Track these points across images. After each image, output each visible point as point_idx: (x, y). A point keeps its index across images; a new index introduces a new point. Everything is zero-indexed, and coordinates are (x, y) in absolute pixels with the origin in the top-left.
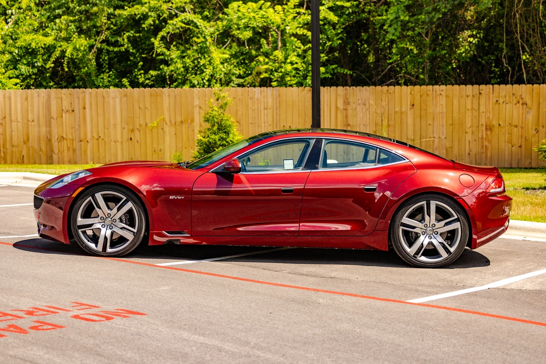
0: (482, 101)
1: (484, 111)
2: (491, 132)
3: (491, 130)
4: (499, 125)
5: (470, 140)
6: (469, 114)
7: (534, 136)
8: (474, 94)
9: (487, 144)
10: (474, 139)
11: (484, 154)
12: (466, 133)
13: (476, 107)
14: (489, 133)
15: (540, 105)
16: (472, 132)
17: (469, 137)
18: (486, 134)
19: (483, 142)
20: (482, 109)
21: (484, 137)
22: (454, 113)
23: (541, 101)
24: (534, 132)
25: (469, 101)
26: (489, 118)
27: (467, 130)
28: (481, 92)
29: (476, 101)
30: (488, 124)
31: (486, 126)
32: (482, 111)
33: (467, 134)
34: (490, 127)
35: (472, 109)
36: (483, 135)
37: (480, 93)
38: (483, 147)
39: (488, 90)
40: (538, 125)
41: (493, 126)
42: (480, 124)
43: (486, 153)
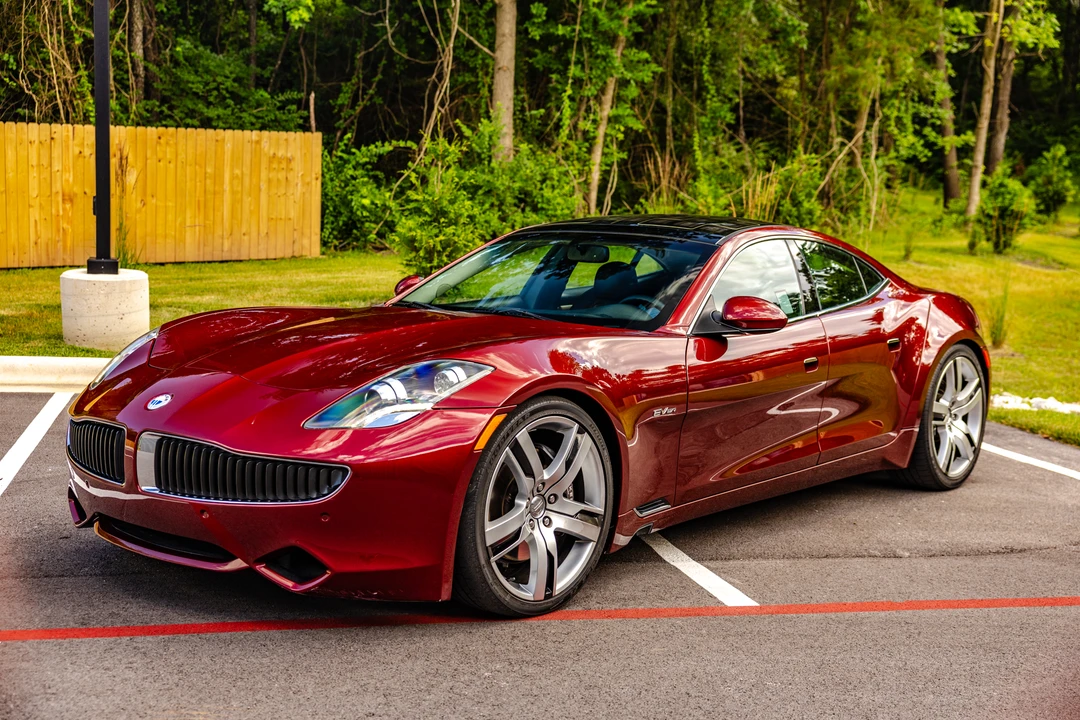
0: (56, 153)
1: (60, 169)
2: (72, 206)
3: (71, 201)
4: (85, 193)
5: (37, 219)
6: (34, 173)
7: (138, 211)
8: (43, 139)
9: (65, 226)
10: (43, 217)
11: (61, 244)
12: (30, 206)
13: (45, 162)
14: (68, 206)
15: (149, 161)
16: (41, 204)
17: (35, 214)
18: (64, 209)
19: (58, 222)
20: (57, 166)
21: (61, 213)
22: (9, 170)
23: (149, 155)
24: (139, 205)
25: (33, 151)
26: (68, 181)
27: (32, 203)
28: (54, 136)
29: (45, 152)
30: (67, 191)
31: (63, 195)
32: (56, 169)
33: (31, 209)
34: (69, 196)
35: (39, 165)
36: (58, 211)
37: (52, 139)
38: (59, 231)
39: (65, 134)
40: (145, 193)
41: (75, 195)
42: (54, 190)
43: (65, 242)
